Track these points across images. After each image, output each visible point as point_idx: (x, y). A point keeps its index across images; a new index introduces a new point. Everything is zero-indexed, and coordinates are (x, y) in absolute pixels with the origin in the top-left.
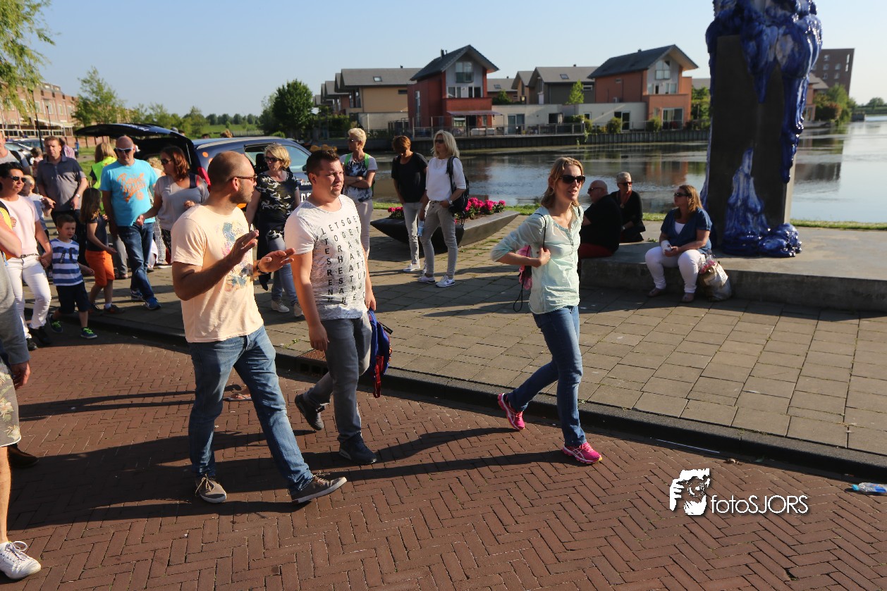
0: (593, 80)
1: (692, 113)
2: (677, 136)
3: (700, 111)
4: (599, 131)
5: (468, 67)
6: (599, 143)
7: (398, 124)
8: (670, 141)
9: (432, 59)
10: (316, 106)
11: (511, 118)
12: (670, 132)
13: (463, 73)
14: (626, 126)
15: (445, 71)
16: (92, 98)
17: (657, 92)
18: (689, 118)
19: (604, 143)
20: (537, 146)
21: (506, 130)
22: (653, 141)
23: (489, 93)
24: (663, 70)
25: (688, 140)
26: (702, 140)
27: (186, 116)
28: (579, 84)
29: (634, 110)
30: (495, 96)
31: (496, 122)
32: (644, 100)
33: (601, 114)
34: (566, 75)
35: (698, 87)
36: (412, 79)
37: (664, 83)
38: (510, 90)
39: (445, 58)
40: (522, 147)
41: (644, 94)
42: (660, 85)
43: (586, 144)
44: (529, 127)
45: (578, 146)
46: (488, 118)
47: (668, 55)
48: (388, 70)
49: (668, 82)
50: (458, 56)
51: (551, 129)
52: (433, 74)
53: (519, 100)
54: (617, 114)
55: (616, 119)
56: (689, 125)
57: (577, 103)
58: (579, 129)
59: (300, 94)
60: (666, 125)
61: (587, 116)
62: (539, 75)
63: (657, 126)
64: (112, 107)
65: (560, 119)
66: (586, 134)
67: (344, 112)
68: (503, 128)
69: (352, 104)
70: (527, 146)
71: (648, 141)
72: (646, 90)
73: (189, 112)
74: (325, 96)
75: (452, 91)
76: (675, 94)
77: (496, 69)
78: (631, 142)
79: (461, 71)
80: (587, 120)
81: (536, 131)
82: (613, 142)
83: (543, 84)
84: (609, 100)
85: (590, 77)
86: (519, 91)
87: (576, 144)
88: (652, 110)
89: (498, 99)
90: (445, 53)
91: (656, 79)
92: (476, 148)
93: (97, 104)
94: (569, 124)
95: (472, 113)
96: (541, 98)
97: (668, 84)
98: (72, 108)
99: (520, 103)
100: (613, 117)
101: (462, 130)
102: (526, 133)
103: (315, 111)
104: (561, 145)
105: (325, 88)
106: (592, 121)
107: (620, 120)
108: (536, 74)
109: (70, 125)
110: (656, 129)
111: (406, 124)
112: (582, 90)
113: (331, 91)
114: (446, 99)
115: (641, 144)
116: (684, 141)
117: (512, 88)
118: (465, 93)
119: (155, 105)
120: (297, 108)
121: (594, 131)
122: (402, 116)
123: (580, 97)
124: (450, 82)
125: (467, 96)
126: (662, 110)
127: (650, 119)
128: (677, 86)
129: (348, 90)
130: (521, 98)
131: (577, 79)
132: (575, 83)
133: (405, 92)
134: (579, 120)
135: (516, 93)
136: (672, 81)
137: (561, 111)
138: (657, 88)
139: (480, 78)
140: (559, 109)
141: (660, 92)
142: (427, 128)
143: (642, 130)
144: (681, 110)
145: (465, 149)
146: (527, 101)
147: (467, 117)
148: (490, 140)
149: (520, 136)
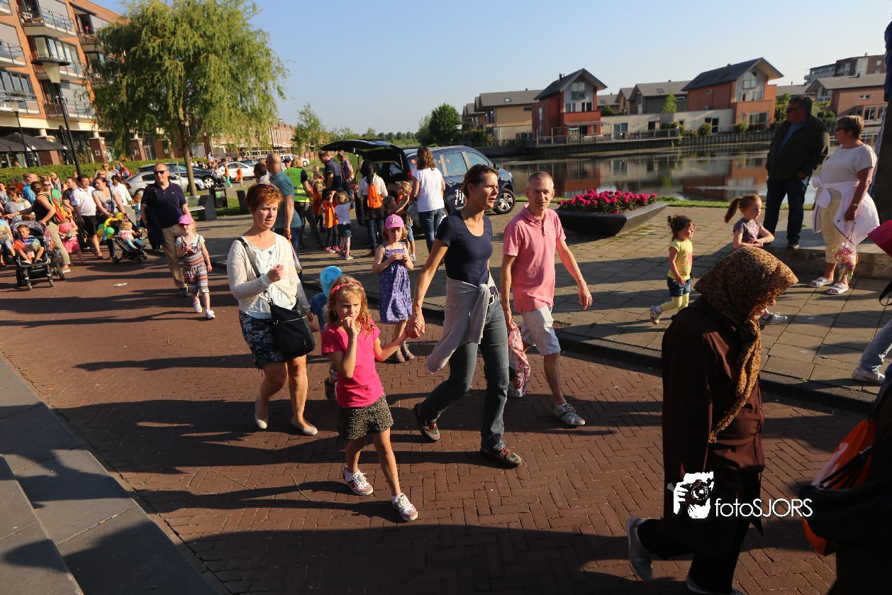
0: (686, 93)
1: (775, 117)
2: (761, 137)
4: (691, 135)
5: (582, 87)
6: (691, 145)
7: (524, 135)
8: (755, 141)
9: (551, 82)
10: (461, 123)
11: (617, 127)
12: (755, 134)
13: (578, 92)
14: (715, 130)
15: (563, 91)
16: (306, 125)
17: (744, 99)
18: (773, 120)
19: (695, 144)
20: (638, 148)
21: (613, 136)
22: (739, 142)
23: (599, 107)
24: (751, 81)
27: (364, 135)
28: (672, 96)
29: (723, 116)
30: (602, 110)
31: (604, 130)
32: (733, 107)
33: (691, 120)
34: (662, 89)
35: (781, 94)
36: (536, 99)
37: (751, 92)
38: (614, 104)
39: (563, 80)
40: (625, 149)
41: (732, 101)
42: (747, 93)
43: (679, 145)
44: (631, 134)
45: (673, 147)
46: (597, 128)
47: (755, 67)
48: (516, 92)
49: (754, 90)
50: (574, 78)
51: (651, 135)
52: (553, 94)
53: (621, 111)
54: (708, 120)
55: (706, 124)
57: (671, 113)
58: (673, 134)
59: (449, 114)
60: (751, 128)
61: (682, 122)
62: (638, 91)
63: (743, 128)
64: (319, 132)
65: (657, 126)
66: (680, 137)
67: (482, 127)
68: (610, 135)
69: (488, 121)
70: (629, 149)
71: (735, 142)
72: (734, 97)
73: (366, 132)
74: (466, 115)
75: (568, 106)
76: (760, 99)
77: (605, 87)
78: (719, 143)
79: (576, 90)
80: (681, 126)
81: (637, 137)
82: (703, 144)
83: (642, 98)
84: (700, 108)
85: (683, 90)
86: (621, 104)
88: (739, 113)
89: (605, 112)
90: (563, 76)
91: (743, 89)
92: (587, 152)
93: (309, 129)
94: (665, 130)
95: (584, 123)
96: (640, 109)
97: (754, 93)
98: (291, 134)
99: (621, 114)
100: (703, 122)
101: (576, 138)
102: (629, 138)
103: (460, 127)
104: (658, 147)
105: (466, 109)
106: (687, 127)
107: (711, 126)
108: (636, 89)
109: (290, 146)
110: (742, 131)
111: (531, 134)
112: (675, 101)
113: (471, 111)
114: (563, 113)
115: (728, 144)
117: (616, 102)
118: (579, 108)
119: (344, 128)
120: (448, 125)
121: (687, 135)
122: (526, 126)
123: (673, 107)
124: (567, 99)
125: (581, 110)
126: (749, 115)
127: (737, 124)
128: (761, 93)
129: (485, 109)
130: (623, 110)
131: (671, 92)
132: (668, 96)
133: (530, 109)
134: (674, 126)
135: (619, 106)
136: (758, 89)
137: (658, 119)
138: (744, 96)
139: (592, 95)
140: (656, 117)
141: (747, 99)
142: (549, 137)
143: (730, 133)
144: (765, 114)
145: (578, 153)
146: (628, 112)
147: (580, 127)
148: (599, 145)
149: (624, 141)
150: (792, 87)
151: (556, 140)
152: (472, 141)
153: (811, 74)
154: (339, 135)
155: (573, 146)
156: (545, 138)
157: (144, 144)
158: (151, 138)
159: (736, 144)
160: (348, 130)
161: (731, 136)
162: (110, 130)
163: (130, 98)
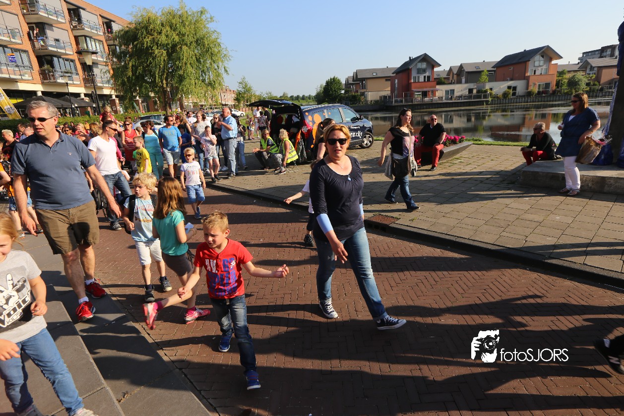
0: (495, 69)
1: (556, 85)
2: (546, 99)
3: (561, 83)
4: (497, 97)
5: (424, 65)
6: (497, 104)
7: (385, 97)
8: (541, 102)
9: (404, 62)
10: (343, 89)
11: (447, 92)
12: (542, 97)
13: (421, 68)
14: (514, 94)
15: (411, 68)
16: (243, 90)
17: (535, 73)
18: (554, 88)
19: (500, 104)
20: (461, 106)
21: (444, 98)
22: (530, 102)
23: (435, 79)
24: (540, 61)
25: (553, 101)
26: (562, 100)
27: (281, 97)
28: (486, 71)
29: (520, 85)
30: (437, 80)
31: (438, 94)
32: (527, 79)
33: (499, 88)
34: (479, 67)
35: (560, 70)
36: (393, 73)
37: (540, 68)
38: (445, 76)
39: (411, 61)
40: (452, 107)
41: (526, 75)
42: (537, 69)
43: (489, 104)
44: (457, 97)
45: (485, 106)
46: (434, 92)
47: (543, 52)
48: (380, 69)
49: (542, 67)
50: (419, 60)
51: (470, 97)
52: (405, 70)
53: (450, 82)
54: (509, 87)
55: (508, 90)
56: (554, 92)
57: (484, 83)
58: (485, 97)
59: (336, 83)
60: (539, 93)
61: (491, 89)
62: (463, 68)
63: (533, 93)
64: (251, 95)
65: (475, 91)
66: (490, 99)
67: (357, 92)
68: (442, 97)
69: (361, 88)
70: (455, 107)
71: (527, 102)
72: (528, 72)
73: (282, 95)
74: (348, 84)
75: (415, 78)
76: (546, 74)
77: (440, 65)
78: (517, 103)
80: (490, 91)
81: (461, 99)
82: (506, 103)
83: (465, 73)
84: (504, 80)
85: (493, 67)
86: (451, 77)
87: (483, 105)
88: (531, 83)
89: (440, 82)
90: (411, 58)
91: (534, 66)
92: (426, 108)
93: (245, 93)
94: (480, 94)
95: (425, 90)
96: (463, 80)
97: (542, 69)
98: (234, 96)
99: (451, 83)
100: (506, 89)
101: (419, 99)
102: (455, 100)
103: (343, 92)
104: (475, 106)
105: (347, 80)
106: (494, 92)
107: (511, 91)
108: (461, 67)
109: (233, 103)
110: (533, 95)
111: (389, 97)
112: (487, 75)
113: (351, 81)
114: (411, 83)
115: (523, 104)
116: (550, 101)
117: (447, 75)
118: (421, 79)
119: (268, 92)
120: (335, 91)
121: (495, 97)
122: (387, 92)
123: (486, 79)
124: (414, 74)
125: (423, 81)
126: (538, 84)
127: (529, 90)
128: (547, 70)
129: (359, 80)
130: (452, 81)
131: (485, 69)
132: (483, 71)
133: (389, 80)
134: (486, 91)
135: (449, 78)
136: (544, 67)
137: (476, 87)
138: (535, 71)
139: (430, 71)
140: (474, 86)
141: (537, 74)
142: (401, 98)
143: (524, 96)
144: (550, 83)
145: (420, 109)
146: (455, 82)
147: (422, 92)
148: (435, 103)
149: (451, 101)
150: (569, 65)
151: (406, 101)
152: (351, 101)
153: (583, 56)
154: (264, 96)
155: (418, 105)
156: (399, 99)
157: (142, 102)
158: (146, 98)
159: (529, 104)
160: (270, 93)
161: (525, 98)
162: (122, 94)
163: (134, 73)
